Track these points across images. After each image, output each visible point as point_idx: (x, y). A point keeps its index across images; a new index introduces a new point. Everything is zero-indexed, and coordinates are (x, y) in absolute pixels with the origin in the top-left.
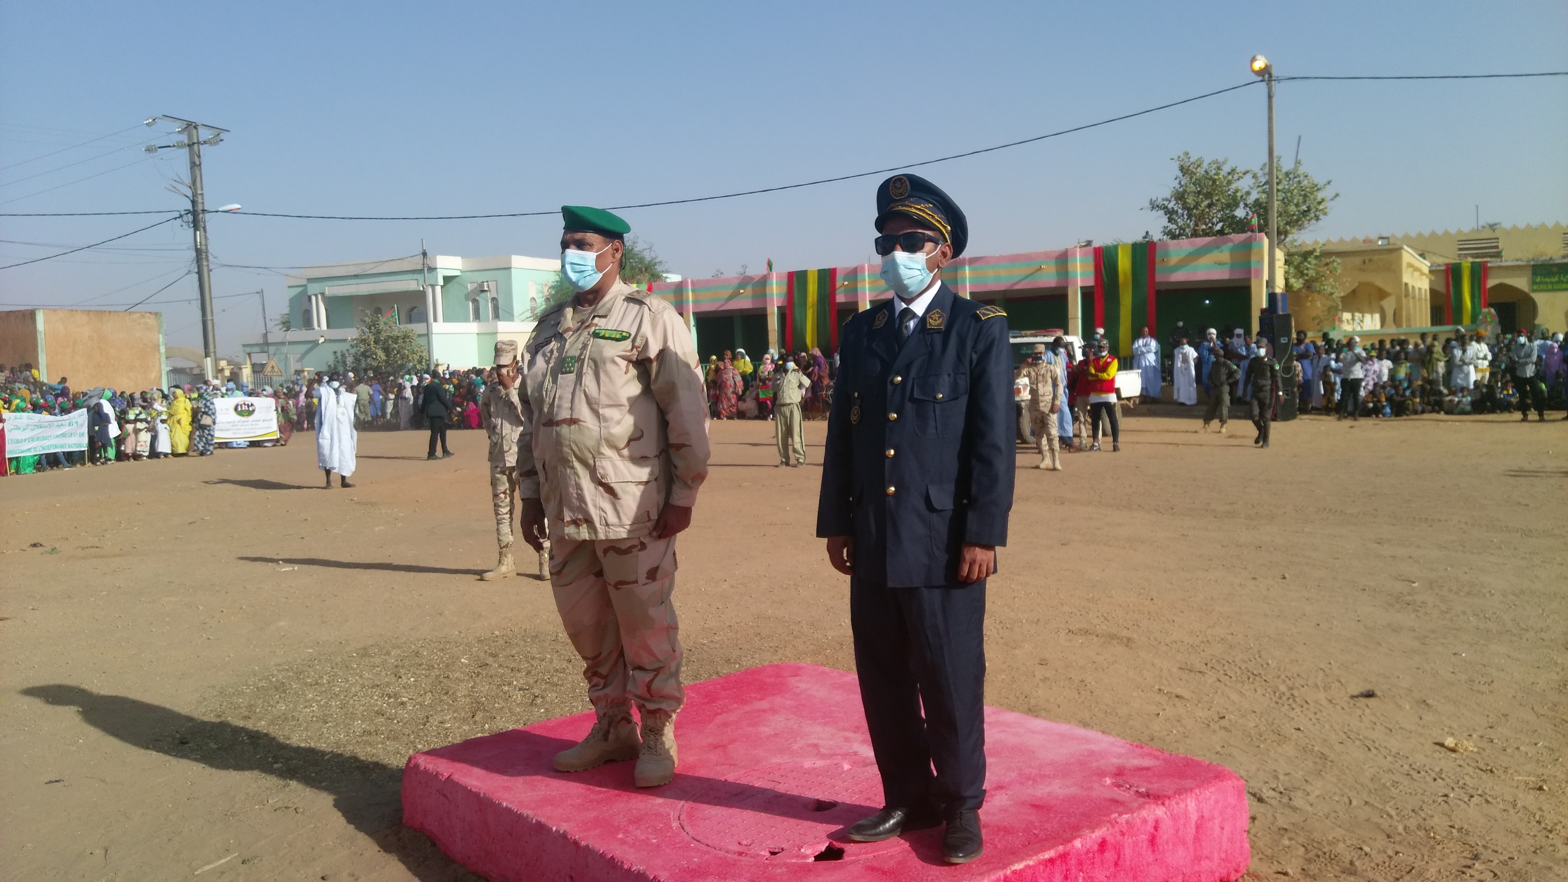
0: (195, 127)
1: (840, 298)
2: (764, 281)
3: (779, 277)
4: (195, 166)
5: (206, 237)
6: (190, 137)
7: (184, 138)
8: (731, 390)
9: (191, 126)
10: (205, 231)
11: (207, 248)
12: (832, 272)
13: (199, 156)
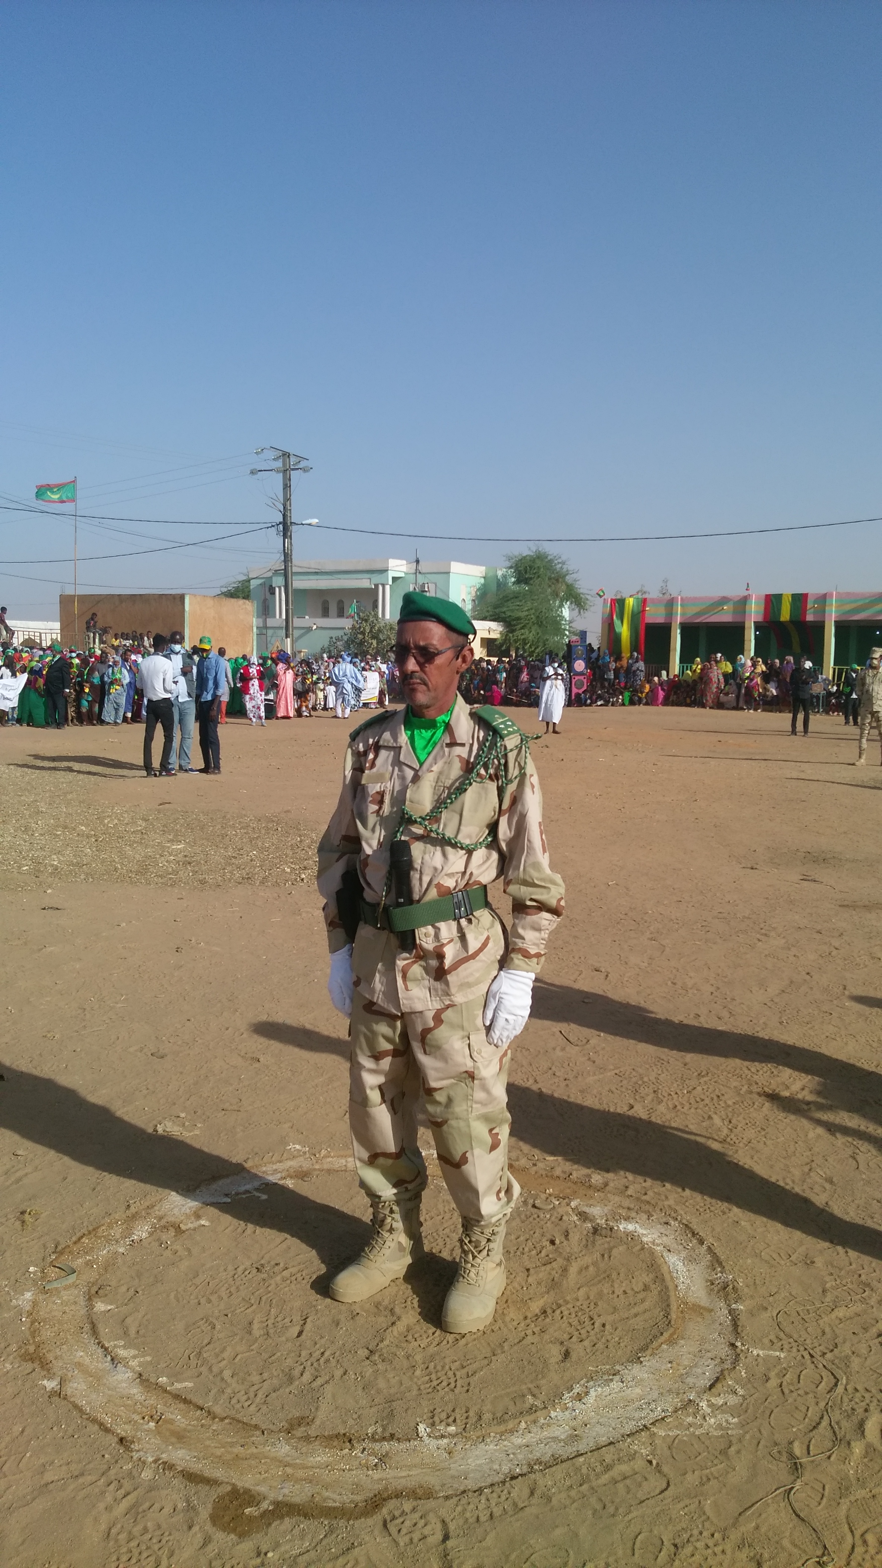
0: (289, 457)
1: (810, 618)
2: (745, 600)
3: (757, 598)
4: (287, 487)
5: (291, 543)
6: (284, 464)
7: (279, 464)
8: (715, 685)
9: (286, 455)
10: (291, 539)
11: (291, 552)
12: (805, 596)
13: (290, 480)
